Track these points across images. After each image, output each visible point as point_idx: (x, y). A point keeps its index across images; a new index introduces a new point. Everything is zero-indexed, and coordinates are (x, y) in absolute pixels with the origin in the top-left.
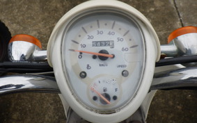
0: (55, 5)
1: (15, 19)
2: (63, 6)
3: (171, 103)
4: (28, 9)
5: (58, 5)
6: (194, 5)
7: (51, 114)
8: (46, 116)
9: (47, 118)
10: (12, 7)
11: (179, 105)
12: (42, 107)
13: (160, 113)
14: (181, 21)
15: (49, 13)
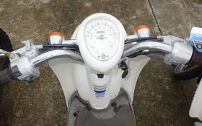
0: (48, 15)
1: (12, 28)
2: (56, 16)
3: (153, 93)
4: (23, 19)
5: (52, 15)
6: (168, 13)
7: (51, 110)
8: (47, 112)
9: (48, 113)
10: (7, 17)
11: (159, 94)
12: (43, 105)
13: (144, 103)
14: (158, 26)
15: (44, 22)
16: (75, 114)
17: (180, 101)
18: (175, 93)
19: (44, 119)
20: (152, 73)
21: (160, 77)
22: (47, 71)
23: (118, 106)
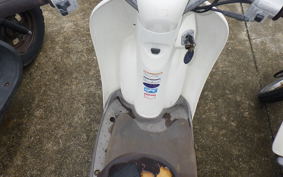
3: (224, 118)
7: (81, 115)
8: (76, 117)
9: (76, 119)
11: (233, 121)
12: (71, 107)
13: (210, 128)
16: (112, 119)
17: (263, 135)
18: (256, 123)
19: (70, 125)
20: (228, 92)
21: (238, 99)
22: (84, 67)
23: (172, 119)
